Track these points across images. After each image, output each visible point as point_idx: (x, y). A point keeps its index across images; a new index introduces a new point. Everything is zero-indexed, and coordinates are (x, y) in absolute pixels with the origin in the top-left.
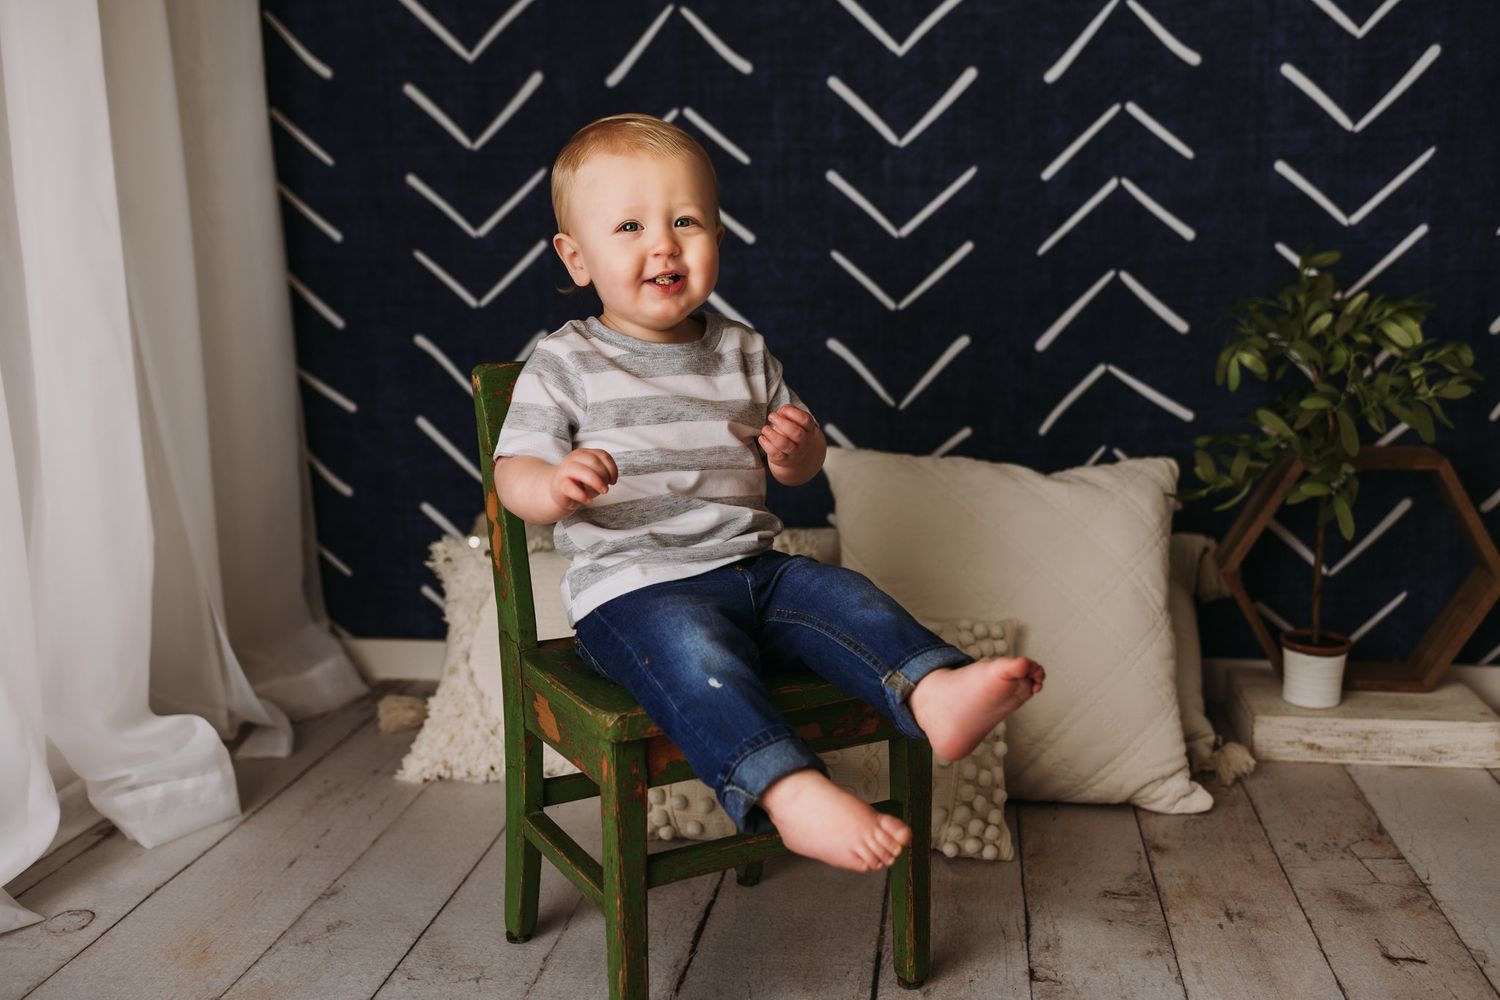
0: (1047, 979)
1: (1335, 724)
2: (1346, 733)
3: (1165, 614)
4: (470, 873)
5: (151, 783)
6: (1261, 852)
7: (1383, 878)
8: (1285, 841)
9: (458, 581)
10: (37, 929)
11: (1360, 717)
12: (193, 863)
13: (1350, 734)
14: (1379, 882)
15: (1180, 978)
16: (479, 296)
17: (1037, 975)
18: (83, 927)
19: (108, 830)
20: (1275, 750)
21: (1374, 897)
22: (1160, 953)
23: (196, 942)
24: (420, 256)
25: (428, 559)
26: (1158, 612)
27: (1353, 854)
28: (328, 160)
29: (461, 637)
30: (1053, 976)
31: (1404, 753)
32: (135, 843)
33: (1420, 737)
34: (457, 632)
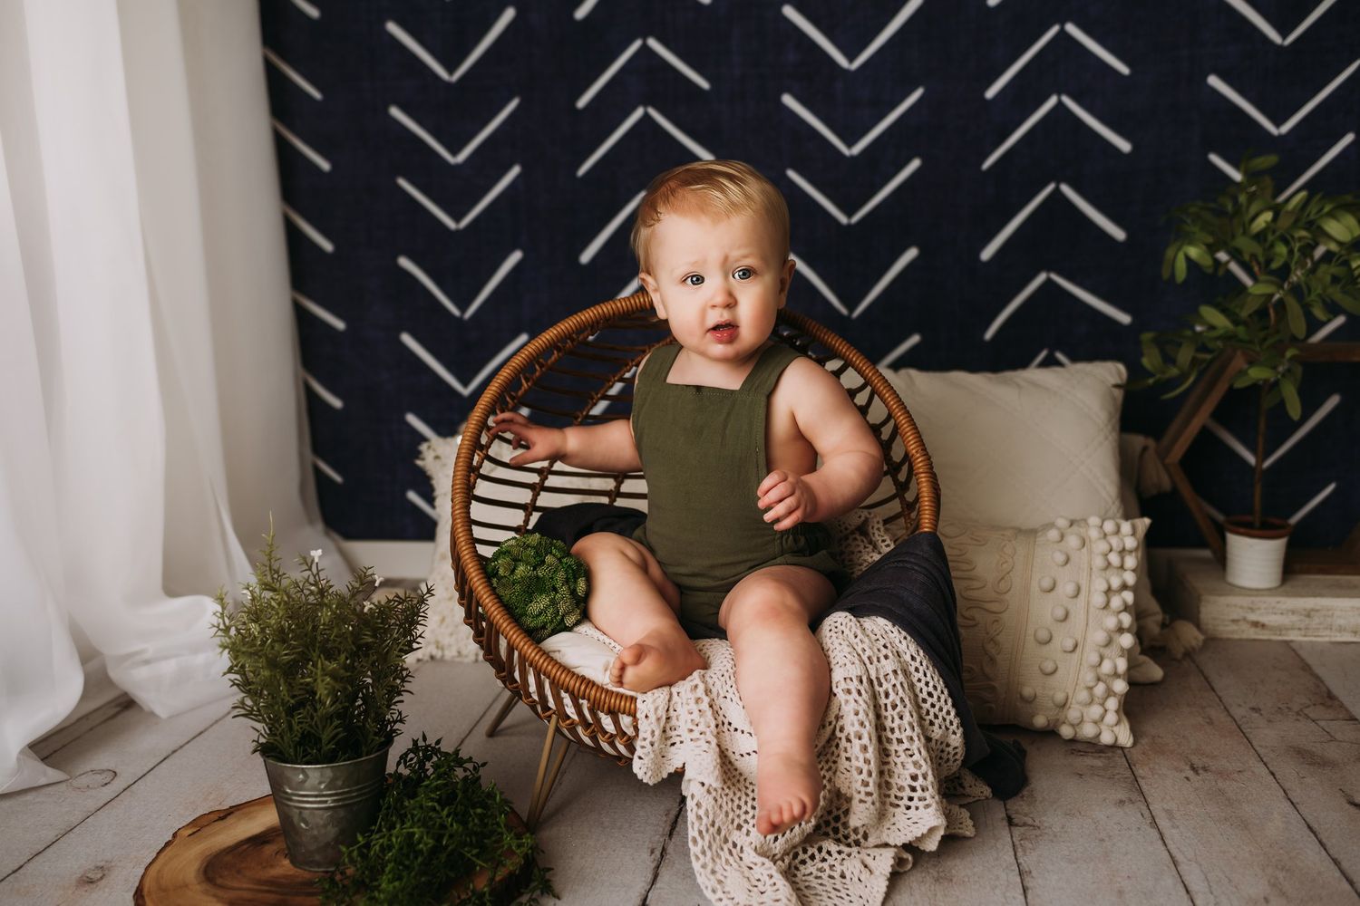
0: (1025, 824)
1: (1278, 602)
2: (1288, 611)
3: (1117, 503)
4: (466, 737)
5: (166, 658)
6: (1216, 713)
7: (1339, 736)
8: (1240, 706)
10: (64, 785)
11: (1303, 596)
12: (206, 730)
13: (1293, 612)
14: (1335, 740)
15: (1154, 823)
16: (457, 219)
17: (1016, 821)
18: (106, 784)
19: (127, 704)
20: (1221, 628)
21: (1332, 752)
22: (1131, 801)
23: (211, 797)
24: (403, 183)
25: (418, 458)
26: (1110, 501)
27: (1307, 717)
28: (316, 95)
30: (1030, 822)
32: (152, 714)
34: (446, 522)
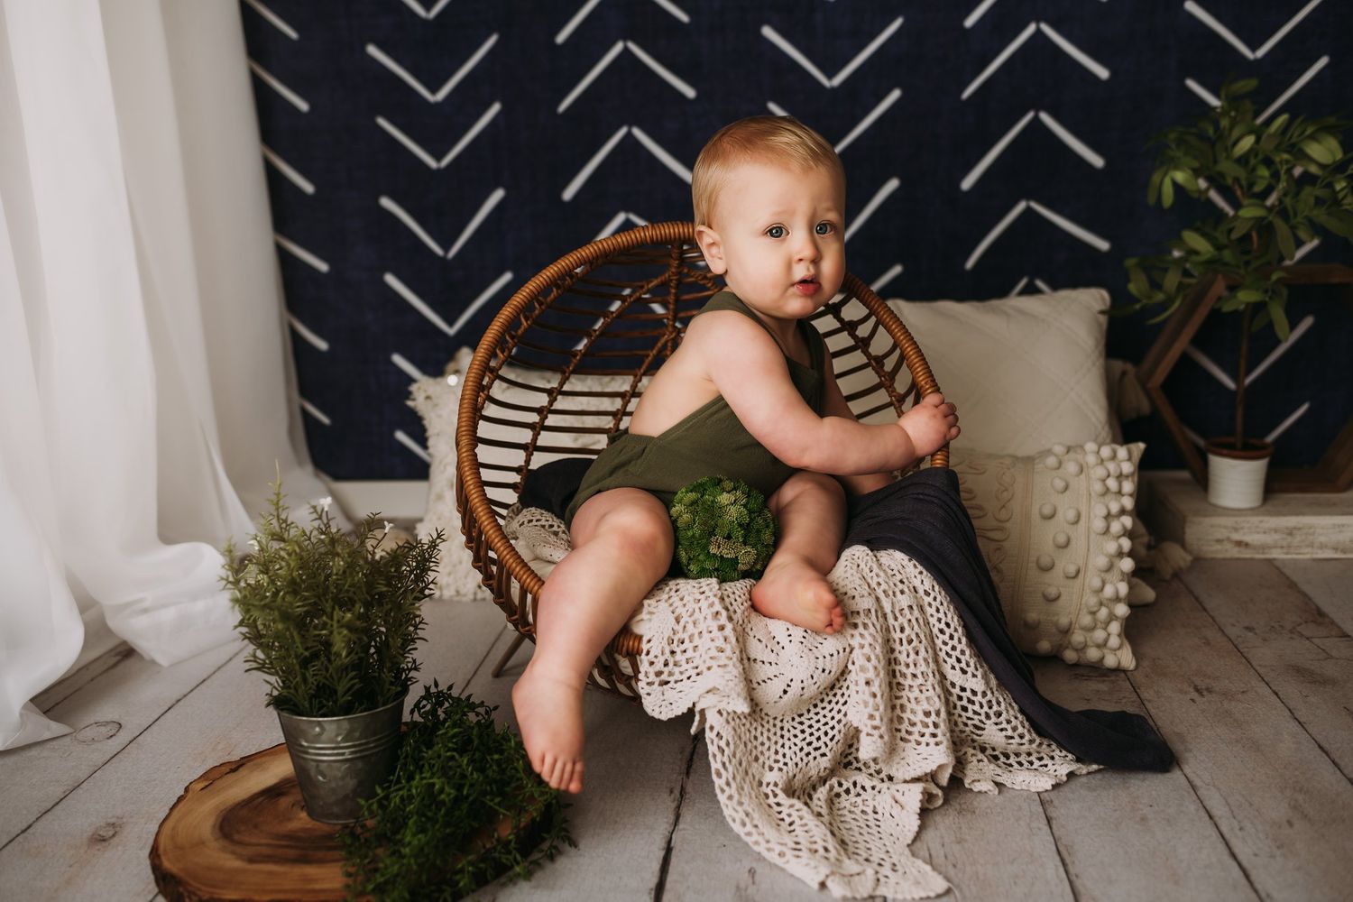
1: (1261, 522)
2: (1271, 529)
3: (1107, 428)
4: (471, 678)
5: (164, 606)
6: (1211, 634)
7: (1334, 654)
8: (1234, 625)
9: (440, 416)
10: (67, 739)
11: (1285, 515)
12: (209, 677)
13: (1276, 531)
14: (1332, 657)
16: (438, 158)
18: (111, 736)
19: (126, 653)
20: (1206, 548)
21: (1330, 670)
23: (220, 747)
24: (382, 122)
25: (408, 398)
26: (1099, 426)
27: (1300, 634)
28: (293, 34)
29: (445, 467)
31: (1326, 547)
32: (153, 662)
33: (1341, 532)
34: (441, 462)
